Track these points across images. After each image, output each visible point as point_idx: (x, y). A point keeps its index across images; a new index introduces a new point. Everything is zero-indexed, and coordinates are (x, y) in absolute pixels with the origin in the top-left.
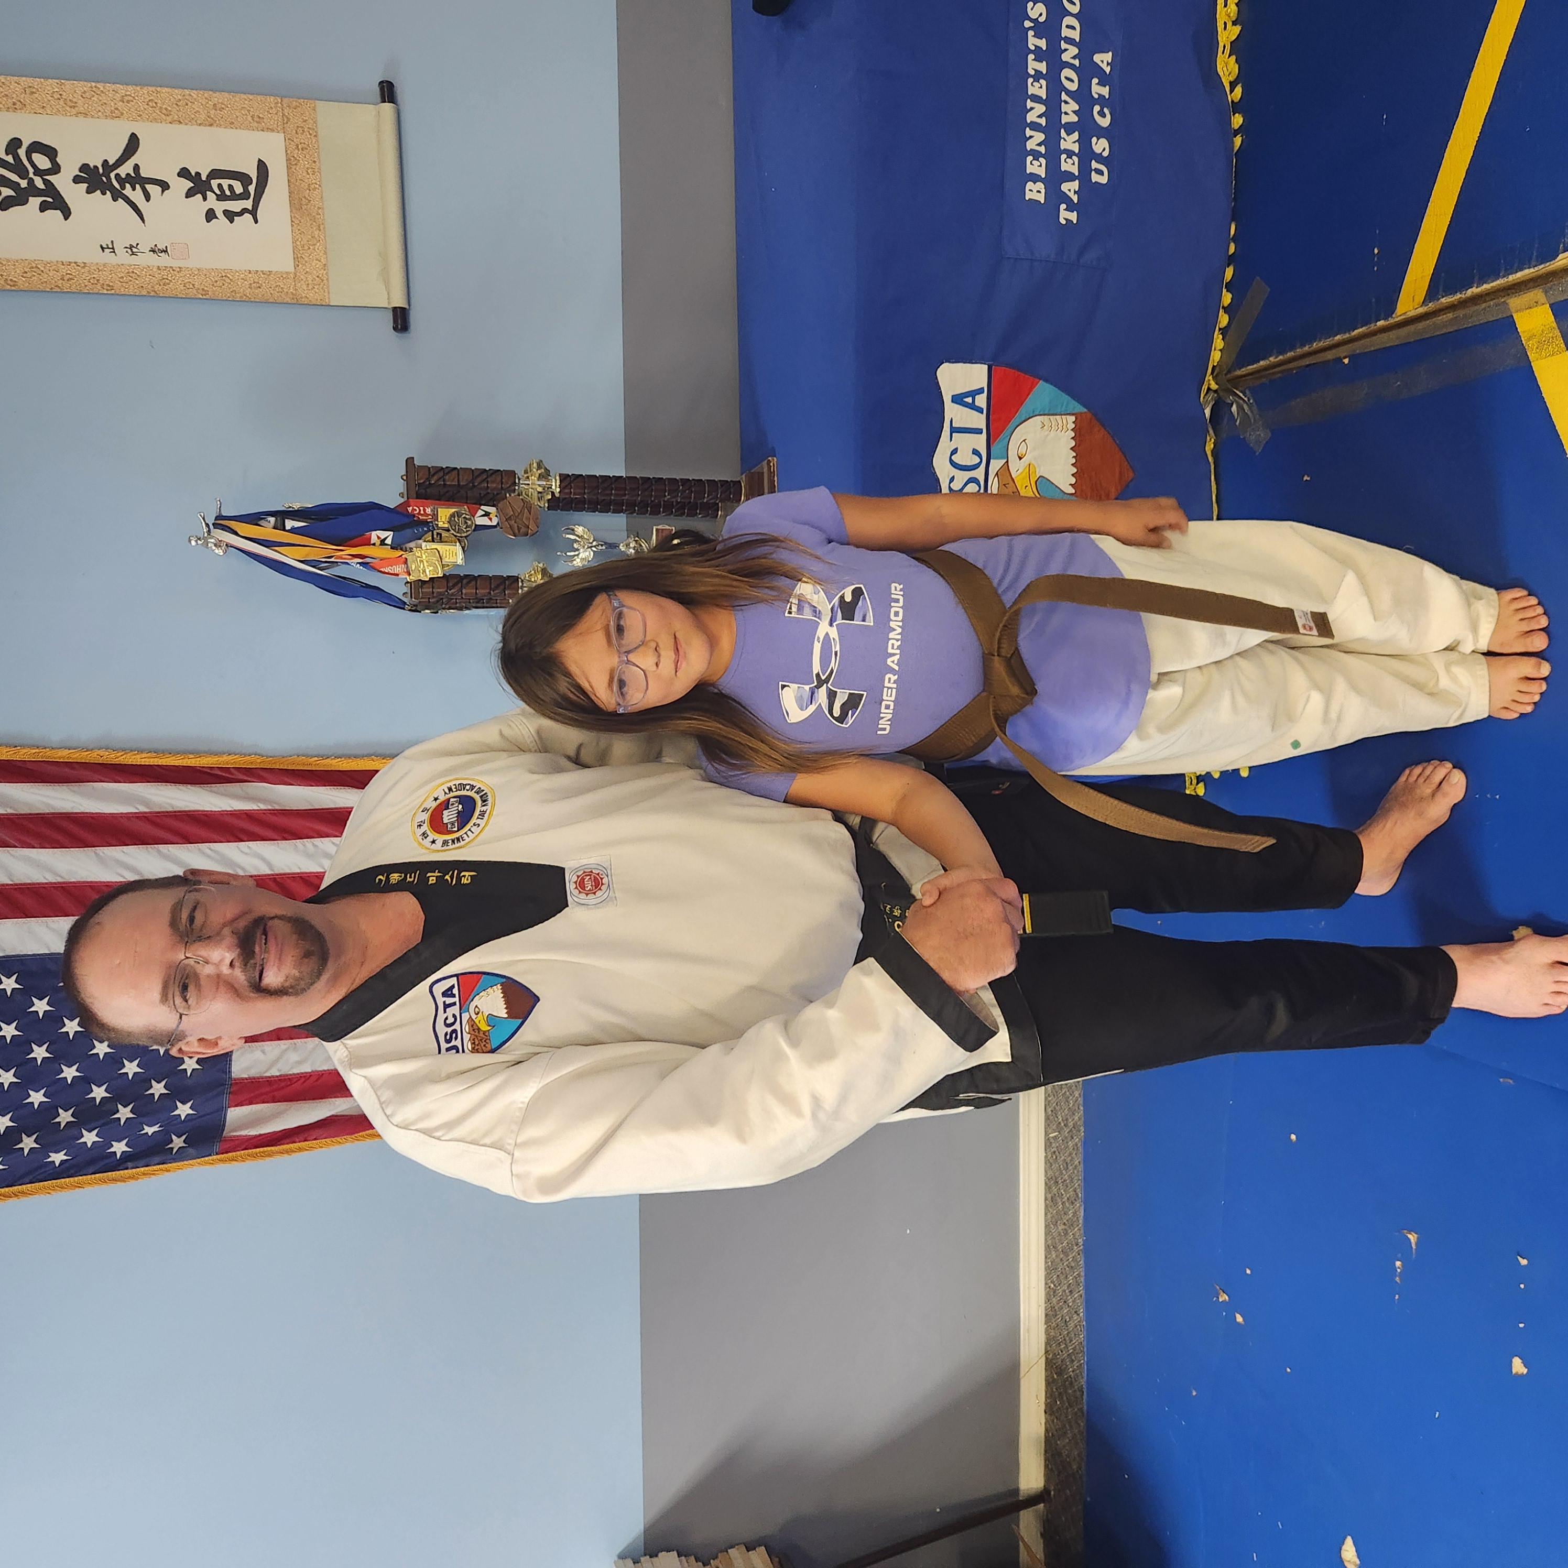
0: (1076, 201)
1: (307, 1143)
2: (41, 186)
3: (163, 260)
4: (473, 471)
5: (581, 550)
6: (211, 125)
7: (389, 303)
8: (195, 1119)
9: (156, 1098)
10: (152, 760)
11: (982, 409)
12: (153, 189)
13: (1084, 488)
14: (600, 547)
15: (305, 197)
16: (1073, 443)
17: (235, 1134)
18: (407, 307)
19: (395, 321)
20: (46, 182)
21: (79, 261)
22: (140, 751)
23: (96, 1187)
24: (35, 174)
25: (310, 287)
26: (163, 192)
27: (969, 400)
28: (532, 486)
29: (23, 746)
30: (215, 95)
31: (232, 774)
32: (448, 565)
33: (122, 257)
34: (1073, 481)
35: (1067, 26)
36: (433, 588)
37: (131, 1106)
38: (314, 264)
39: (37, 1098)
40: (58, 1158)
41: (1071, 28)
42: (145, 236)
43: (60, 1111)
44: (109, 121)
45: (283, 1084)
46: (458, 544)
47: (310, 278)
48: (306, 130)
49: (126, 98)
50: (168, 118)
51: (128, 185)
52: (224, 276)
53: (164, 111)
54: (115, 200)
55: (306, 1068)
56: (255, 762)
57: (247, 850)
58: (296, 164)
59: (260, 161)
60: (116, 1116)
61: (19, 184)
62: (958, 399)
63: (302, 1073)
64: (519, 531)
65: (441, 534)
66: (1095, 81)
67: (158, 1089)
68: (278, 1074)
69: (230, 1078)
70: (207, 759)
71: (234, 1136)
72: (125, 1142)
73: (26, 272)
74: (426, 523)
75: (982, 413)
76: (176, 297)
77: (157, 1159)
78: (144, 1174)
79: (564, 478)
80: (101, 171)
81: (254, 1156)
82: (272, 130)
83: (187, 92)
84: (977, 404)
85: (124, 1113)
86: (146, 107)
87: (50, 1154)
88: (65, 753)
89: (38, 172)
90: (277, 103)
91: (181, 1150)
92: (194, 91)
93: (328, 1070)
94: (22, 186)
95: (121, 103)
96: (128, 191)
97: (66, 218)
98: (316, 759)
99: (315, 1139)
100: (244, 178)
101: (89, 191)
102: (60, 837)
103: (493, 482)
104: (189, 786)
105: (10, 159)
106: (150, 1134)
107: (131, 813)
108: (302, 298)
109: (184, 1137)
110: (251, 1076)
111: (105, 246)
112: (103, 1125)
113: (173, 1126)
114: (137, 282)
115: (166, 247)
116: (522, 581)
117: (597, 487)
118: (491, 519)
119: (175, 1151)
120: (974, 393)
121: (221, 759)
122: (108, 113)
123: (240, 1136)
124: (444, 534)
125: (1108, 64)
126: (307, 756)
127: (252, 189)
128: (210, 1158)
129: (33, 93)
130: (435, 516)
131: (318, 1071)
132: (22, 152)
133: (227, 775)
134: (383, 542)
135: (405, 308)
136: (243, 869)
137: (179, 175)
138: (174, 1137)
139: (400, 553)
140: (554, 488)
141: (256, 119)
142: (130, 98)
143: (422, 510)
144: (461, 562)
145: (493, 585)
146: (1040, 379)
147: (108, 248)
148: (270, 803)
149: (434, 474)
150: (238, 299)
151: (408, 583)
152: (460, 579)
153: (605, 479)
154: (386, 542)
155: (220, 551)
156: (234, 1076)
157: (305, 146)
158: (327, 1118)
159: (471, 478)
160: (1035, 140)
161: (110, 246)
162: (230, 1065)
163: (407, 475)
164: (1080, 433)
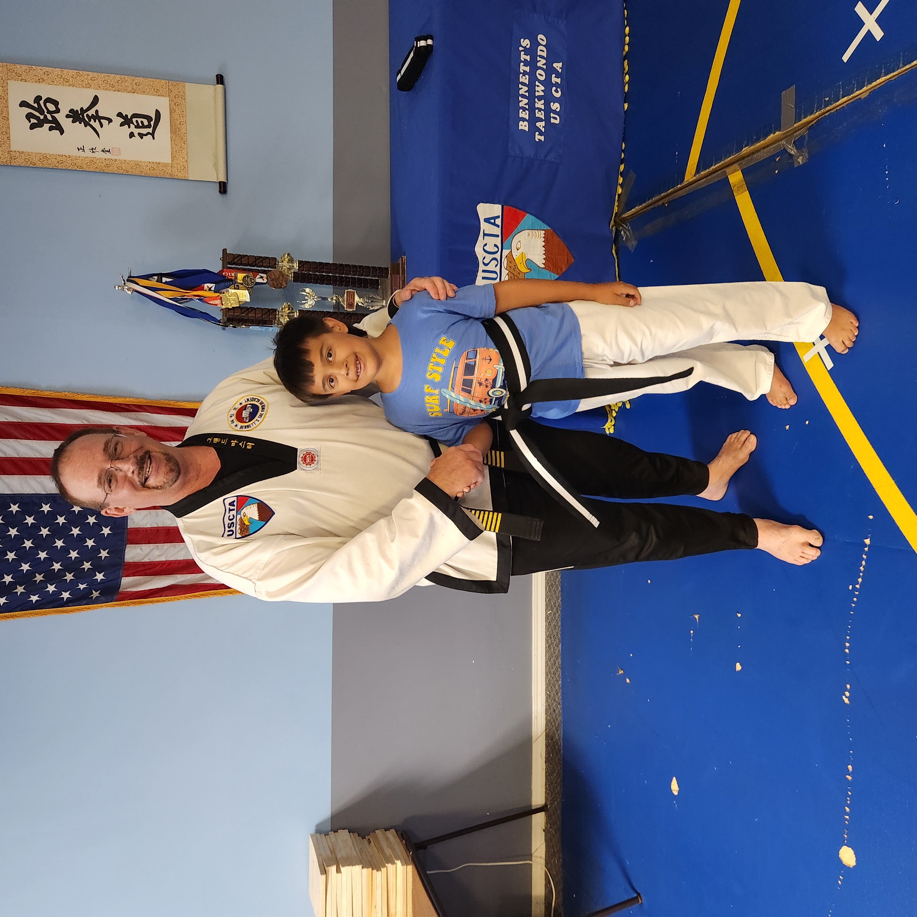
0: (543, 131)
1: (162, 598)
2: (51, 119)
3: (108, 156)
4: (255, 257)
5: (309, 300)
6: (134, 93)
7: (217, 180)
8: (105, 583)
9: (86, 570)
12: (104, 122)
13: (550, 265)
14: (318, 299)
15: (178, 128)
16: (544, 244)
17: (125, 590)
18: (226, 182)
19: (220, 188)
20: (52, 117)
21: (66, 155)
22: (85, 394)
23: (53, 615)
24: (47, 113)
25: (179, 171)
26: (109, 124)
27: (493, 221)
28: (284, 265)
29: (27, 389)
30: (136, 78)
31: (131, 407)
32: (242, 302)
33: (88, 154)
34: (544, 262)
35: (540, 50)
36: (234, 312)
37: (73, 574)
38: (181, 160)
39: (25, 567)
40: (34, 598)
41: (542, 51)
42: (99, 144)
43: (37, 575)
44: (84, 89)
45: (150, 567)
46: (247, 291)
47: (179, 166)
48: (180, 96)
49: (93, 79)
50: (113, 89)
51: (92, 120)
52: (137, 164)
53: (111, 85)
54: (86, 126)
55: (163, 559)
56: (143, 402)
58: (174, 112)
59: (157, 110)
60: (65, 578)
61: (40, 117)
62: (487, 220)
63: (161, 561)
64: (277, 286)
65: (238, 286)
66: (554, 75)
67: (87, 566)
68: (148, 561)
69: (124, 561)
71: (125, 592)
72: (69, 592)
73: (40, 159)
74: (231, 280)
75: (499, 227)
76: (113, 173)
77: (85, 602)
78: (78, 610)
79: (300, 262)
80: (79, 112)
81: (135, 604)
82: (164, 96)
83: (123, 77)
84: (496, 223)
86: (103, 83)
87: (31, 596)
88: (48, 393)
89: (49, 112)
90: (166, 83)
91: (97, 598)
92: (127, 76)
93: (174, 560)
94: (41, 118)
95: (91, 81)
96: (92, 122)
97: (61, 134)
98: (173, 402)
99: (166, 596)
100: (149, 118)
101: (73, 122)
102: (42, 434)
103: (265, 263)
104: (109, 412)
105: (36, 105)
106: (82, 589)
107: (80, 424)
108: (175, 176)
109: (99, 592)
110: (134, 561)
111: (80, 148)
112: (58, 582)
113: (93, 585)
114: (94, 165)
115: (109, 149)
116: (278, 311)
117: (317, 268)
118: (263, 280)
119: (94, 598)
120: (495, 218)
122: (84, 85)
123: (127, 591)
124: (240, 286)
125: (560, 68)
126: (169, 401)
127: (152, 123)
128: (112, 603)
129: (48, 75)
130: (236, 278)
131: (169, 561)
132: (42, 102)
133: (128, 408)
134: (210, 289)
135: (225, 182)
137: (117, 116)
138: (93, 591)
139: (218, 294)
140: (295, 267)
141: (156, 90)
142: (95, 79)
143: (230, 274)
144: (248, 300)
145: (264, 313)
146: (527, 213)
147: (81, 149)
148: (149, 422)
149: (236, 258)
150: (143, 175)
151: (222, 310)
152: (248, 309)
153: (321, 263)
154: (212, 289)
155: (130, 293)
156: (126, 561)
157: (179, 104)
158: (172, 585)
159: (254, 260)
160: (524, 102)
161: (82, 148)
162: (124, 555)
163: (223, 258)
164: (547, 239)
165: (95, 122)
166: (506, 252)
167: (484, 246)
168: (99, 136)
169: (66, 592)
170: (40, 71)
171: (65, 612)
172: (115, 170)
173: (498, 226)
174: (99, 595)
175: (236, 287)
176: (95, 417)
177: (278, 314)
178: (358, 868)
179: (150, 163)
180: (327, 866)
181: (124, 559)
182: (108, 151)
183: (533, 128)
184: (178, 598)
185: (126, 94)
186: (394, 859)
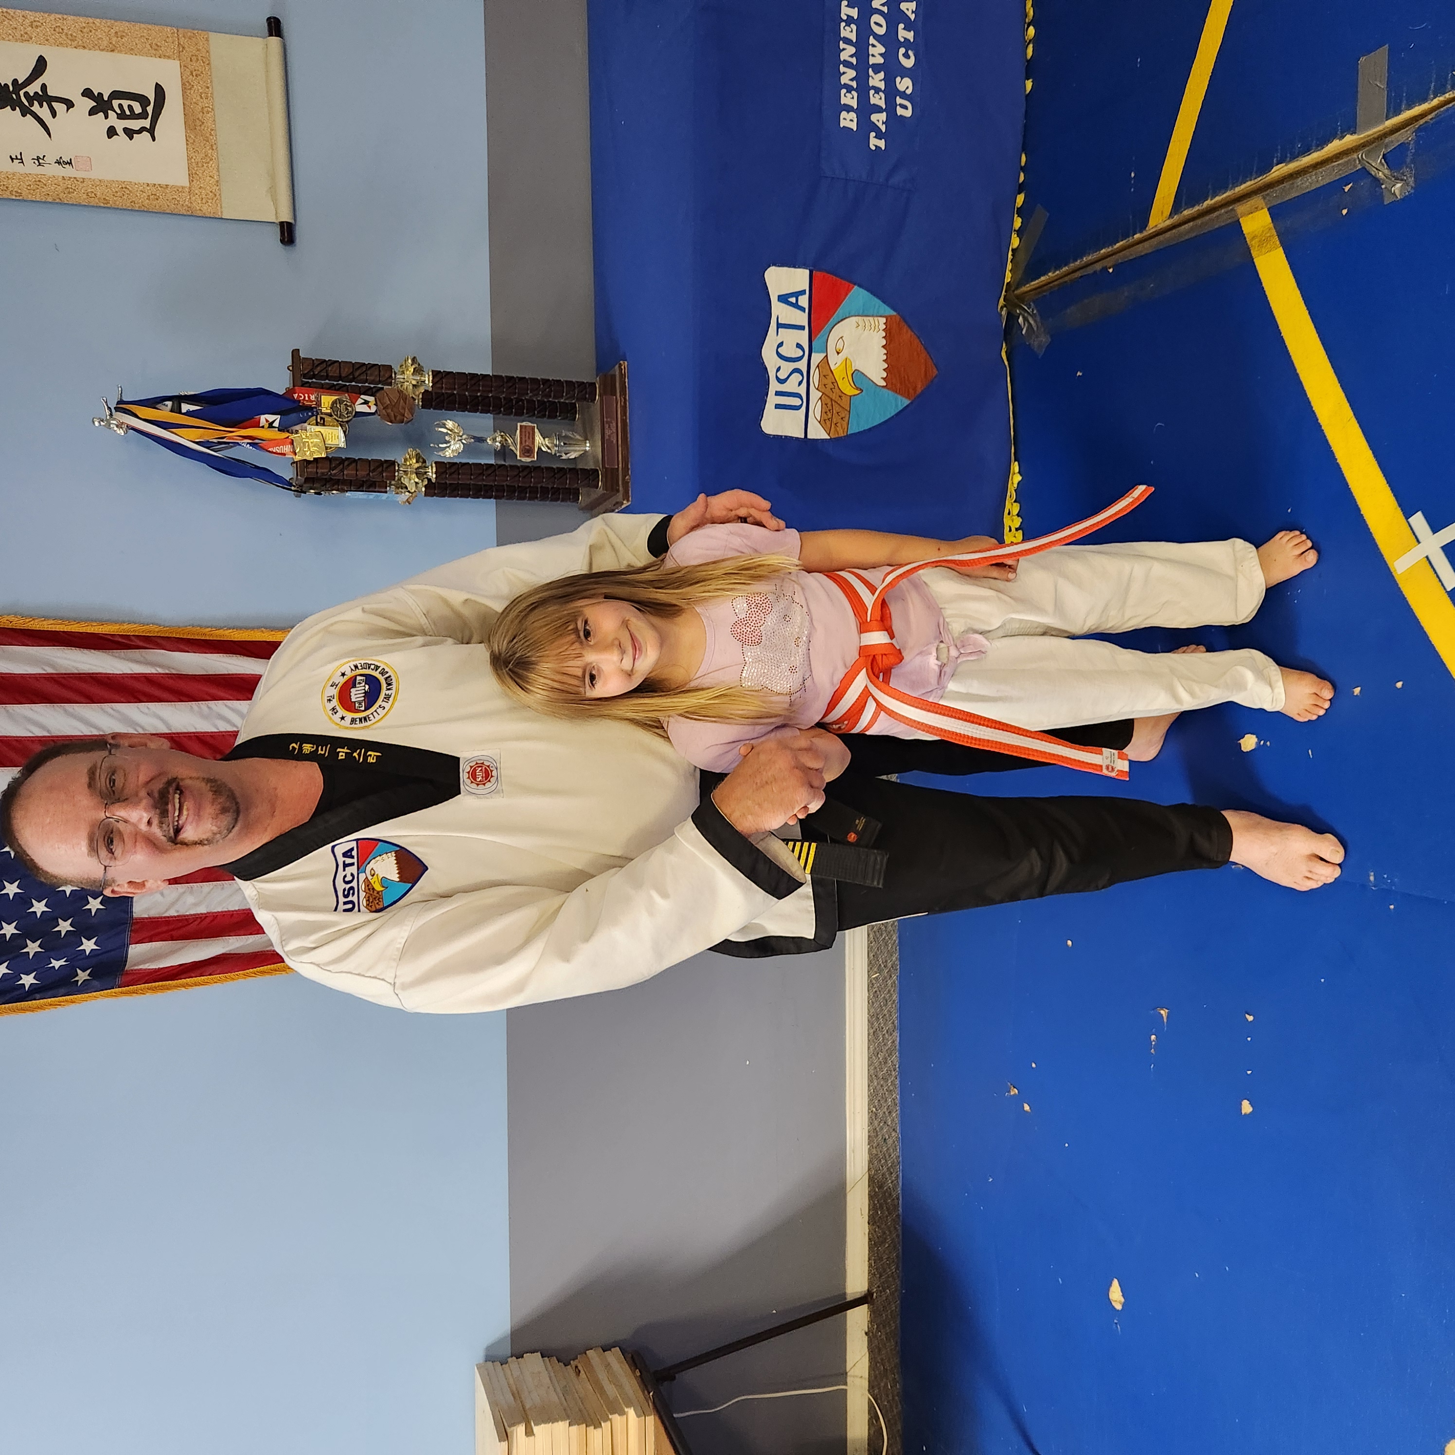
0: (884, 131)
1: (203, 978)
3: (68, 171)
4: (353, 364)
5: (452, 442)
6: (112, 51)
7: (277, 218)
10: (58, 626)
11: (805, 309)
12: (59, 107)
13: (894, 381)
14: (468, 440)
15: (198, 119)
16: (884, 342)
17: (136, 968)
18: (294, 223)
19: (282, 235)
22: (46, 618)
25: (204, 201)
27: (793, 300)
28: (407, 379)
30: (116, 24)
31: (131, 640)
32: (331, 448)
33: (30, 167)
34: (885, 375)
36: (317, 468)
37: (39, 942)
38: (207, 180)
42: (52, 149)
44: (18, 43)
45: (181, 923)
46: (340, 428)
47: (204, 192)
48: (200, 58)
49: (35, 24)
50: (73, 43)
51: (35, 102)
52: (124, 188)
53: (69, 37)
54: (24, 115)
55: (202, 910)
56: (153, 630)
57: (146, 711)
58: (190, 89)
59: (157, 84)
62: (783, 299)
63: (198, 914)
64: (395, 419)
65: (324, 419)
66: (901, 26)
68: (176, 914)
69: (132, 916)
70: (110, 627)
71: (135, 970)
74: (310, 408)
75: (804, 312)
76: (79, 205)
77: (62, 991)
78: (51, 1005)
79: (436, 374)
81: (153, 989)
82: (169, 57)
83: (91, 20)
84: (799, 304)
85: (33, 948)
86: (53, 32)
90: (173, 33)
91: (85, 982)
92: (98, 20)
93: (222, 912)
95: (30, 28)
96: (36, 107)
98: (210, 629)
99: (210, 975)
100: (142, 100)
103: (371, 375)
104: (93, 651)
106: (57, 968)
107: (40, 674)
108: (196, 210)
109: (89, 971)
110: (151, 916)
112: (13, 958)
113: (78, 960)
114: (43, 190)
115: (71, 160)
116: (399, 465)
117: (466, 384)
118: (369, 407)
119: (79, 983)
120: (797, 294)
121: (122, 627)
122: (19, 37)
123: (141, 969)
124: (327, 419)
125: (913, 12)
126: (201, 627)
127: (150, 109)
128: (113, 990)
130: (319, 403)
133: (126, 641)
134: (271, 425)
135: (291, 224)
136: (143, 728)
138: (79, 971)
139: (286, 435)
140: (427, 382)
141: (154, 46)
142: (38, 24)
143: (307, 397)
144: (342, 445)
145: (372, 468)
146: (855, 284)
147: (17, 159)
148: (169, 668)
149: (317, 366)
150: (137, 209)
151: (294, 463)
152: (342, 461)
153: (473, 376)
154: (274, 425)
155: (121, 432)
156: (135, 915)
157: (199, 73)
158: (223, 954)
159: (351, 370)
160: (848, 76)
161: (19, 157)
162: (132, 906)
163: (293, 366)
164: (890, 333)
165: (41, 106)
166: (817, 358)
167: (778, 348)
168: (49, 135)
169: (28, 975)
171: (27, 1010)
172: (83, 199)
173: (802, 309)
174: (89, 978)
175: (319, 420)
176: (69, 659)
177: (398, 471)
178: (562, 1426)
179: (148, 185)
180: (510, 1427)
181: (132, 912)
182: (67, 163)
183: (866, 125)
184: (233, 977)
185: (98, 52)
186: (624, 1406)
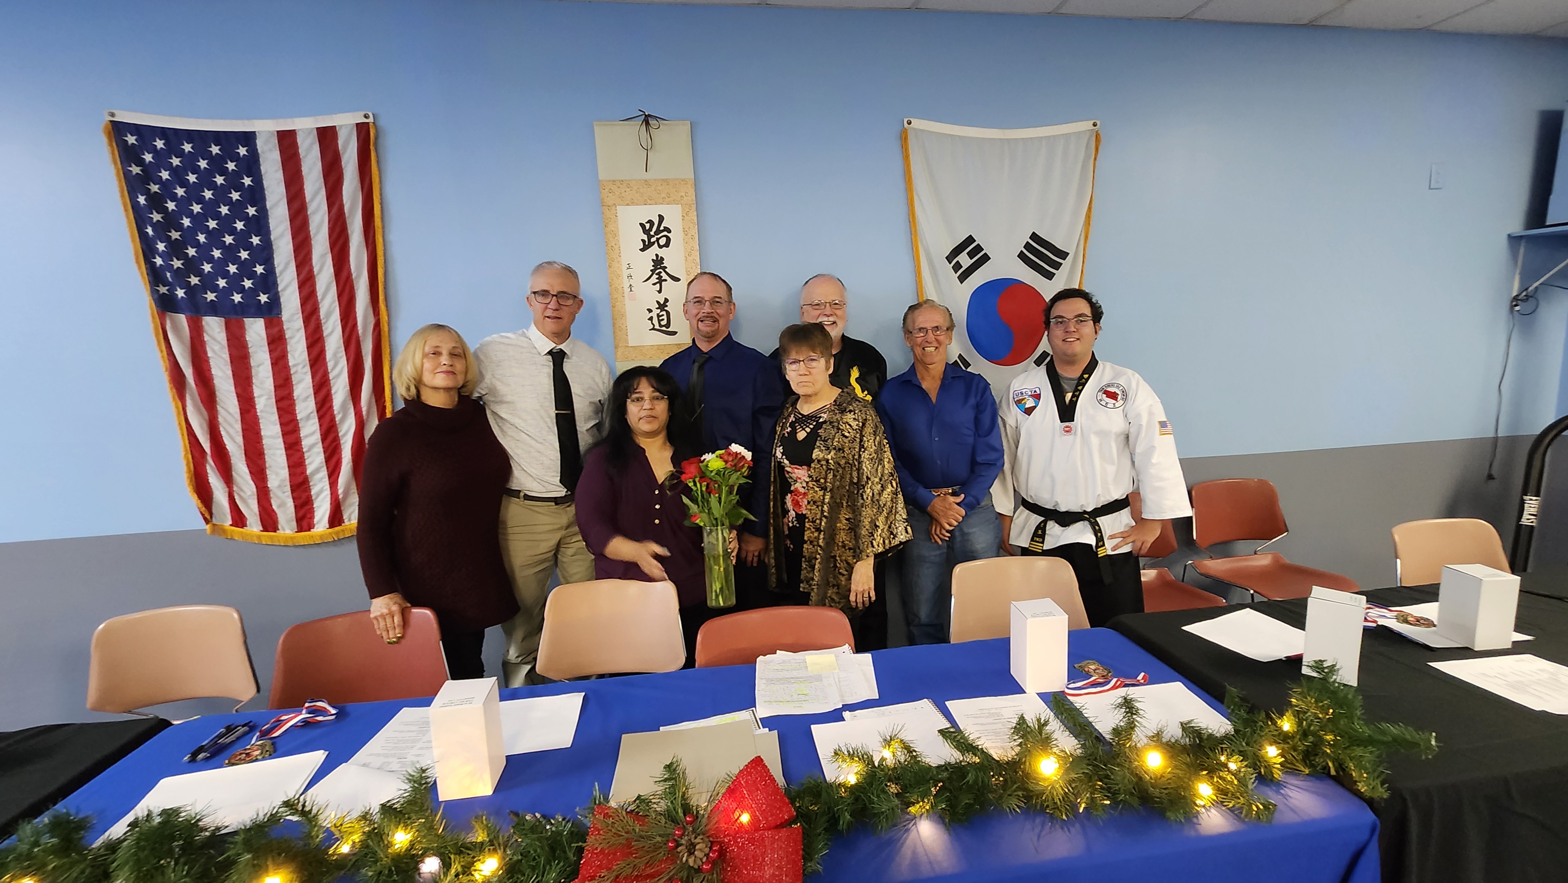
2: (652, 242)
3: (627, 290)
8: (176, 299)
9: (188, 280)
12: (658, 286)
21: (621, 254)
23: (132, 249)
24: (657, 238)
26: (657, 291)
29: (382, 221)
33: (626, 273)
37: (183, 267)
39: (186, 222)
40: (149, 231)
42: (637, 283)
43: (178, 233)
44: (682, 270)
52: (623, 315)
54: (651, 270)
55: (210, 354)
57: (336, 324)
60: (176, 259)
61: (652, 231)
63: (207, 353)
67: (194, 281)
71: (168, 318)
72: (161, 264)
73: (613, 231)
76: (611, 294)
77: (152, 279)
78: (142, 272)
80: (662, 265)
81: (156, 328)
85: (177, 264)
87: (152, 228)
91: (157, 292)
96: (655, 276)
97: (640, 250)
100: (668, 325)
101: (653, 260)
105: (662, 228)
106: (166, 276)
109: (165, 293)
110: (205, 328)
111: (630, 266)
112: (171, 254)
113: (172, 288)
114: (614, 278)
115: (633, 292)
119: (157, 288)
123: (168, 321)
127: (664, 328)
128: (154, 306)
129: (692, 239)
132: (665, 233)
137: (666, 299)
138: (165, 288)
156: (204, 318)
162: (209, 316)
165: (656, 279)
168: (643, 282)
169: (160, 261)
170: (694, 231)
172: (614, 297)
174: (161, 293)
179: (627, 326)
181: (206, 316)
182: (631, 290)
